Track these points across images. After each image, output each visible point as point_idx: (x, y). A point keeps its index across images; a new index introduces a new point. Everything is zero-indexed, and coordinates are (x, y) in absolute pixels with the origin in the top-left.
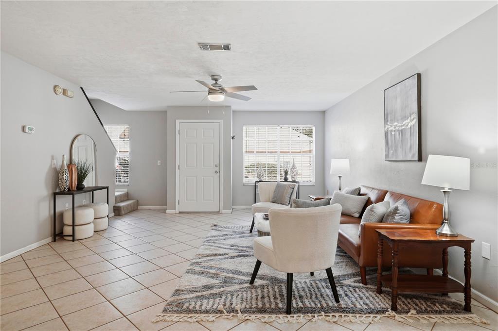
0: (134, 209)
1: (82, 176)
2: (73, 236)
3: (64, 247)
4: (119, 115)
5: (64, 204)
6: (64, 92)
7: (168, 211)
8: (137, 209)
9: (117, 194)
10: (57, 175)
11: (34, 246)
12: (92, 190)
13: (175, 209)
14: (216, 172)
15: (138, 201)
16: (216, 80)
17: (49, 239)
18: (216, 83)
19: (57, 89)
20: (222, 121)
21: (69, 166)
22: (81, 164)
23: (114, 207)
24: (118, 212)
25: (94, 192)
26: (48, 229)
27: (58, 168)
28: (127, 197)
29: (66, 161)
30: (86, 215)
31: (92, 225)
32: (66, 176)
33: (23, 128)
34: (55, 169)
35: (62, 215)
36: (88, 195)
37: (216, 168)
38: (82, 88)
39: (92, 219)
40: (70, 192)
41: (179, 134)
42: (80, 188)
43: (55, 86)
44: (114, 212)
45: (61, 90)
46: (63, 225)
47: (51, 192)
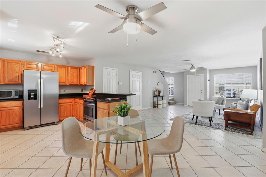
0: (175, 103)
1: (159, 93)
2: (157, 107)
3: (156, 109)
4: (170, 75)
5: (156, 99)
7: (184, 105)
9: (169, 98)
10: (154, 92)
11: (150, 108)
12: (162, 96)
13: (187, 105)
14: (202, 93)
15: (176, 101)
16: (193, 65)
17: (153, 107)
20: (203, 75)
21: (157, 90)
22: (159, 89)
23: (169, 102)
24: (170, 104)
26: (153, 105)
27: (154, 90)
28: (173, 99)
29: (156, 89)
30: (160, 102)
31: (161, 105)
32: (156, 93)
35: (155, 102)
36: (161, 97)
37: (201, 91)
38: (159, 70)
39: (161, 104)
40: (157, 96)
41: (188, 80)
42: (159, 96)
45: (155, 72)
46: (155, 104)
47: (153, 96)
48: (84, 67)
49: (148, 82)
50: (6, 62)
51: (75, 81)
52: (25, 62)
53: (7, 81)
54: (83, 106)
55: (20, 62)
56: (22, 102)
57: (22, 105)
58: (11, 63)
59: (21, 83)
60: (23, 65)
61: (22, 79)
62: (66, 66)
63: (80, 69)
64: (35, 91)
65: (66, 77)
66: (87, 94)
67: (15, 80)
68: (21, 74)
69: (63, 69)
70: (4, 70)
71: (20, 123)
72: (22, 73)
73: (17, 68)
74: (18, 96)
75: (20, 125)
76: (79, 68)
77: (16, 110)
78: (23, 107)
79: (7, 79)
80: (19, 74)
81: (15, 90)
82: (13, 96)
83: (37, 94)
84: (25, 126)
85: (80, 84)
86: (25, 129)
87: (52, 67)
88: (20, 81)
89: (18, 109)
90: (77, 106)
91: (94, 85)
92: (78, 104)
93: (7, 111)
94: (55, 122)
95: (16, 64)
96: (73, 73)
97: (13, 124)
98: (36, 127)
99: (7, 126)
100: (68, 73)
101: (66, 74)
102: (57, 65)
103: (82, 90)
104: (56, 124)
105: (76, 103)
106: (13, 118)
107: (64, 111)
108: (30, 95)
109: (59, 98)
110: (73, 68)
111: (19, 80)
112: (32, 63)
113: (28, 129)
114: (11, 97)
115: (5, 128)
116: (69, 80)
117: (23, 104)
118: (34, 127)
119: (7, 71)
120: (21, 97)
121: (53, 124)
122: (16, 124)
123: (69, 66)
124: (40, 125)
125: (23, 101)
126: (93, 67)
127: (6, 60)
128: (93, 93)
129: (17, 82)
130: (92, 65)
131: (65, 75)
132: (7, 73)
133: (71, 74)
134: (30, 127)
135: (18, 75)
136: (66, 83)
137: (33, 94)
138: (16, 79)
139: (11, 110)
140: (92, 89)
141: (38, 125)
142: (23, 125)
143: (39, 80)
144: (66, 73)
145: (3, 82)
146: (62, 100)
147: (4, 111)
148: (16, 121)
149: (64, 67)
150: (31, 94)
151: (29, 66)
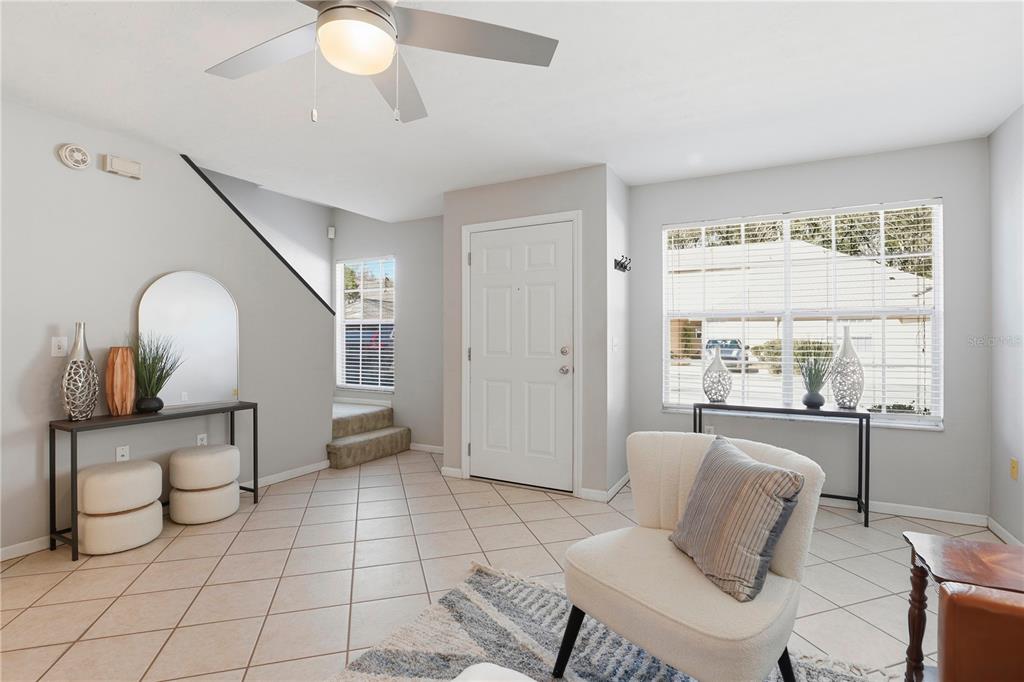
6: (103, 162)
7: (445, 470)
12: (197, 414)
13: (460, 467)
14: (564, 371)
15: (409, 430)
19: (64, 153)
20: (577, 215)
23: (328, 446)
25: (236, 413)
36: (221, 420)
37: (563, 357)
38: (185, 157)
41: (469, 262)
42: (147, 409)
44: (329, 458)
47: (46, 418)
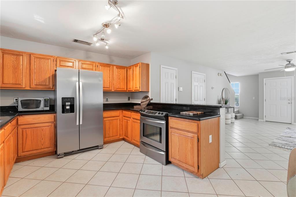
0: (242, 117)
7: (259, 120)
8: (243, 118)
9: (236, 110)
13: (263, 120)
14: (289, 103)
15: (243, 114)
16: (289, 62)
18: (290, 63)
21: (223, 99)
22: (226, 99)
24: (236, 118)
27: (219, 100)
28: (239, 112)
30: (229, 116)
31: (230, 120)
33: (212, 88)
34: (218, 100)
37: (289, 101)
38: (225, 72)
39: (230, 118)
41: (265, 85)
43: (218, 73)
45: (220, 74)
48: (136, 65)
49: (212, 89)
50: (32, 57)
51: (122, 87)
52: (58, 57)
53: (34, 85)
54: (141, 123)
55: (51, 58)
56: (54, 116)
57: (53, 121)
58: (40, 58)
59: (53, 88)
60: (55, 62)
61: (53, 83)
62: (110, 65)
63: (128, 70)
64: (72, 100)
65: (111, 81)
66: (139, 104)
67: (44, 84)
68: (53, 75)
69: (106, 68)
70: (30, 69)
71: (52, 147)
72: (54, 73)
73: (48, 66)
74: (48, 107)
75: (51, 149)
76: (127, 68)
77: (46, 127)
78: (55, 123)
79: (34, 83)
80: (49, 74)
81: (45, 98)
82: (42, 107)
83: (74, 104)
84: (58, 153)
85: (128, 90)
86: (59, 157)
87: (93, 65)
88: (51, 86)
89: (48, 126)
90: (127, 122)
91: (149, 92)
92: (129, 119)
93: (34, 129)
94: (98, 146)
95: (46, 61)
96: (119, 75)
97: (42, 149)
98: (73, 153)
99: (34, 151)
100: (113, 74)
101: (111, 76)
102: (99, 63)
103: (129, 99)
104: (99, 148)
105: (124, 116)
106: (42, 139)
107: (109, 128)
108: (65, 105)
109: (104, 110)
110: (119, 67)
111: (50, 83)
112: (67, 60)
113: (63, 157)
114: (40, 109)
115: (31, 154)
116: (113, 84)
117: (55, 119)
118: (71, 153)
119: (34, 71)
120: (52, 109)
121: (97, 147)
122: (47, 148)
123: (114, 65)
124: (78, 150)
125: (55, 114)
126: (148, 65)
127: (33, 54)
128: (147, 102)
129: (47, 87)
130: (146, 62)
131: (110, 78)
132: (34, 73)
133: (117, 75)
134: (65, 153)
135: (48, 76)
136: (111, 88)
137: (69, 104)
138: (46, 83)
139: (39, 128)
140: (146, 97)
141: (76, 151)
142: (55, 150)
143: (77, 83)
144: (111, 74)
145: (29, 86)
146: (107, 112)
147: (30, 129)
148: (46, 145)
149: (108, 65)
150: (67, 104)
151: (63, 63)
